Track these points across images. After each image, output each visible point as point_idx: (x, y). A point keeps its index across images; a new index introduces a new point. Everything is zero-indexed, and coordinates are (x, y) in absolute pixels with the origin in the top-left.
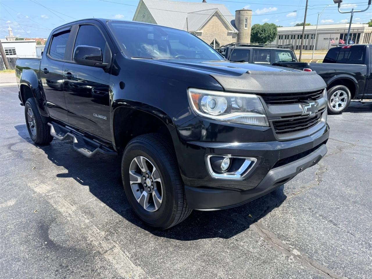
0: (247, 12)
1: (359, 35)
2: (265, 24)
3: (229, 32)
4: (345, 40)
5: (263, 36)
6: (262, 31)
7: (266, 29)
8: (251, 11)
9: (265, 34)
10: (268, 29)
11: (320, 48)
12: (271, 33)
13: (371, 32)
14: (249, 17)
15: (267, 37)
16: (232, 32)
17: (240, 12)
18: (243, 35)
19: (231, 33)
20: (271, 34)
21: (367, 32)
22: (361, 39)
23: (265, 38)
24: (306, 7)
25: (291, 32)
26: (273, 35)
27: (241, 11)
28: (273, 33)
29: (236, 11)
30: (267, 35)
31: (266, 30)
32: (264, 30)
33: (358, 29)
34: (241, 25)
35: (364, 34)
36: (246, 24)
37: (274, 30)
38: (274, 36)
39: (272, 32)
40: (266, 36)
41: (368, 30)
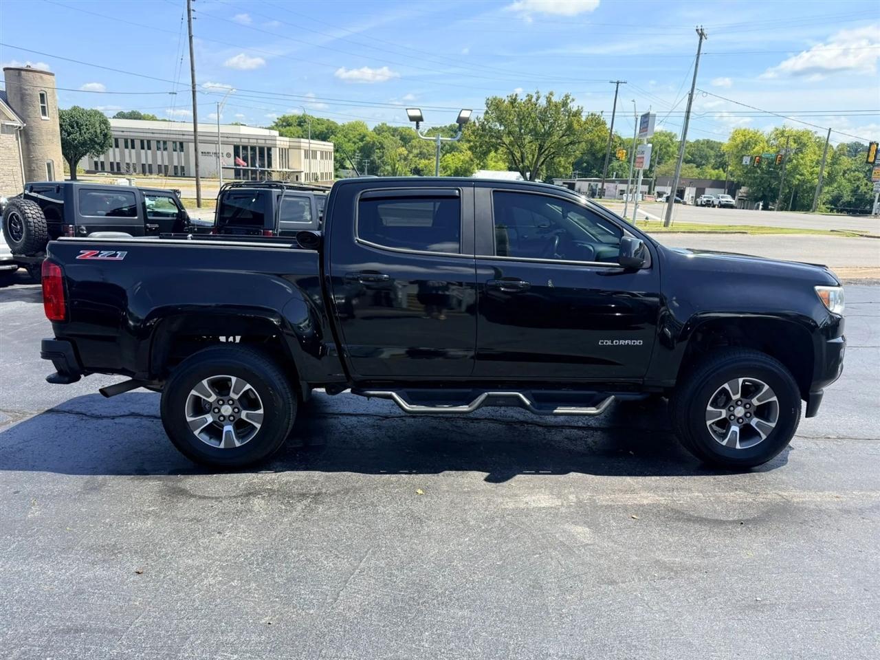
0: (41, 77)
1: (269, 149)
2: (75, 109)
3: (6, 124)
4: (245, 159)
5: (76, 139)
6: (73, 128)
7: (81, 121)
8: (52, 74)
9: (80, 134)
10: (88, 123)
11: (207, 173)
12: (96, 131)
13: (288, 147)
14: (49, 91)
15: (89, 142)
16: (15, 125)
17: (20, 75)
18: (42, 135)
19: (12, 126)
20: (96, 136)
21: (282, 147)
22: (276, 160)
23: (84, 144)
24: (194, 87)
25: (123, 132)
26: (101, 137)
27: (23, 73)
28: (101, 133)
29: (5, 69)
30: (87, 136)
31: (82, 125)
32: (77, 123)
33: (265, 140)
34: (31, 109)
35: (278, 149)
36: (43, 108)
37: (103, 127)
38: (105, 142)
39: (99, 131)
40: (85, 140)
41: (282, 143)
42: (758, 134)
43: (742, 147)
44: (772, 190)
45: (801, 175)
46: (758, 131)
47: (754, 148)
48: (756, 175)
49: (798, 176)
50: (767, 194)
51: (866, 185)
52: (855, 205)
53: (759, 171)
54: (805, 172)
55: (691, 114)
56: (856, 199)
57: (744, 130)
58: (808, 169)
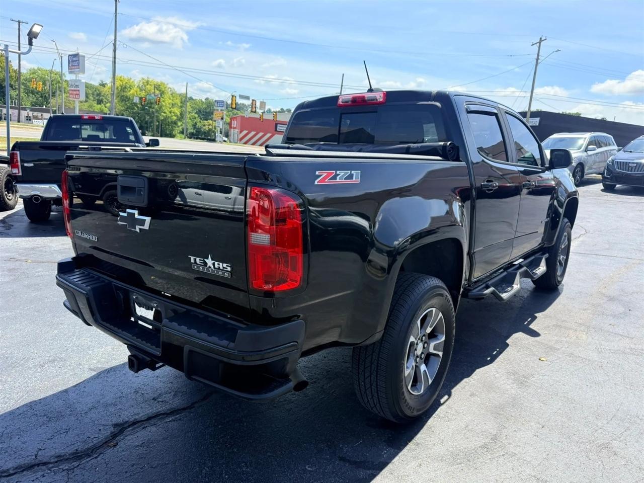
42: (131, 81)
43: (121, 89)
44: (146, 123)
45: (165, 113)
46: (131, 79)
47: (130, 91)
48: (135, 111)
49: (163, 114)
50: (144, 125)
51: (200, 122)
52: (196, 135)
53: (136, 108)
54: (166, 111)
55: (117, 60)
56: (196, 131)
57: (121, 77)
58: (168, 109)
